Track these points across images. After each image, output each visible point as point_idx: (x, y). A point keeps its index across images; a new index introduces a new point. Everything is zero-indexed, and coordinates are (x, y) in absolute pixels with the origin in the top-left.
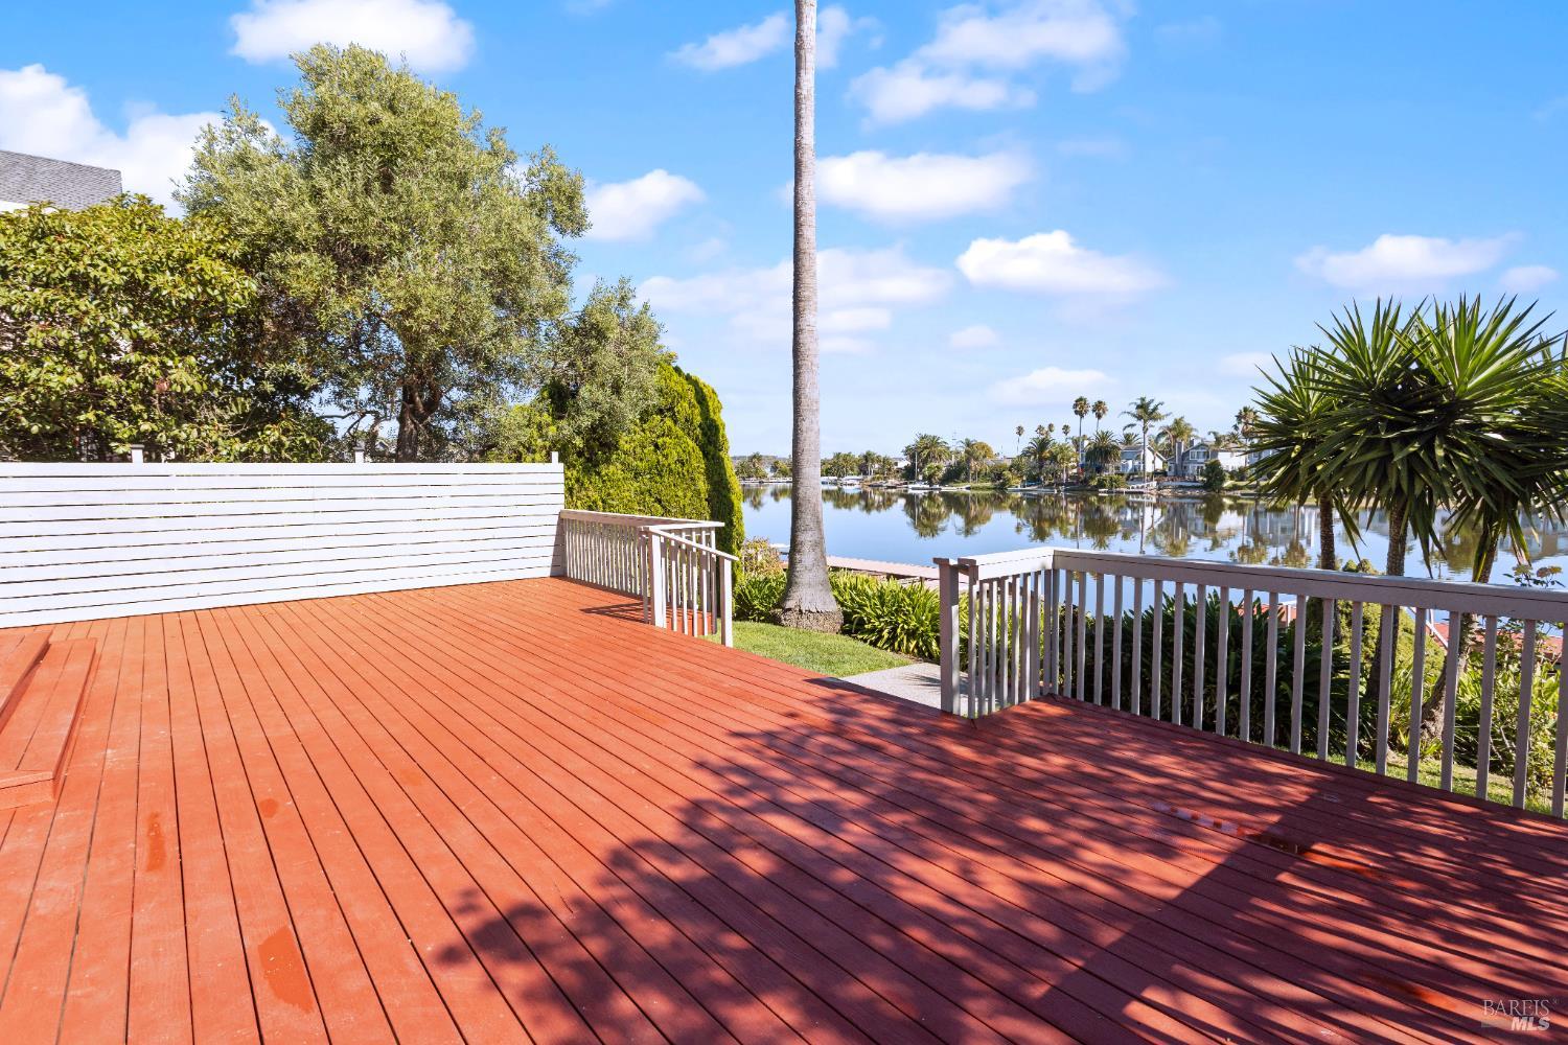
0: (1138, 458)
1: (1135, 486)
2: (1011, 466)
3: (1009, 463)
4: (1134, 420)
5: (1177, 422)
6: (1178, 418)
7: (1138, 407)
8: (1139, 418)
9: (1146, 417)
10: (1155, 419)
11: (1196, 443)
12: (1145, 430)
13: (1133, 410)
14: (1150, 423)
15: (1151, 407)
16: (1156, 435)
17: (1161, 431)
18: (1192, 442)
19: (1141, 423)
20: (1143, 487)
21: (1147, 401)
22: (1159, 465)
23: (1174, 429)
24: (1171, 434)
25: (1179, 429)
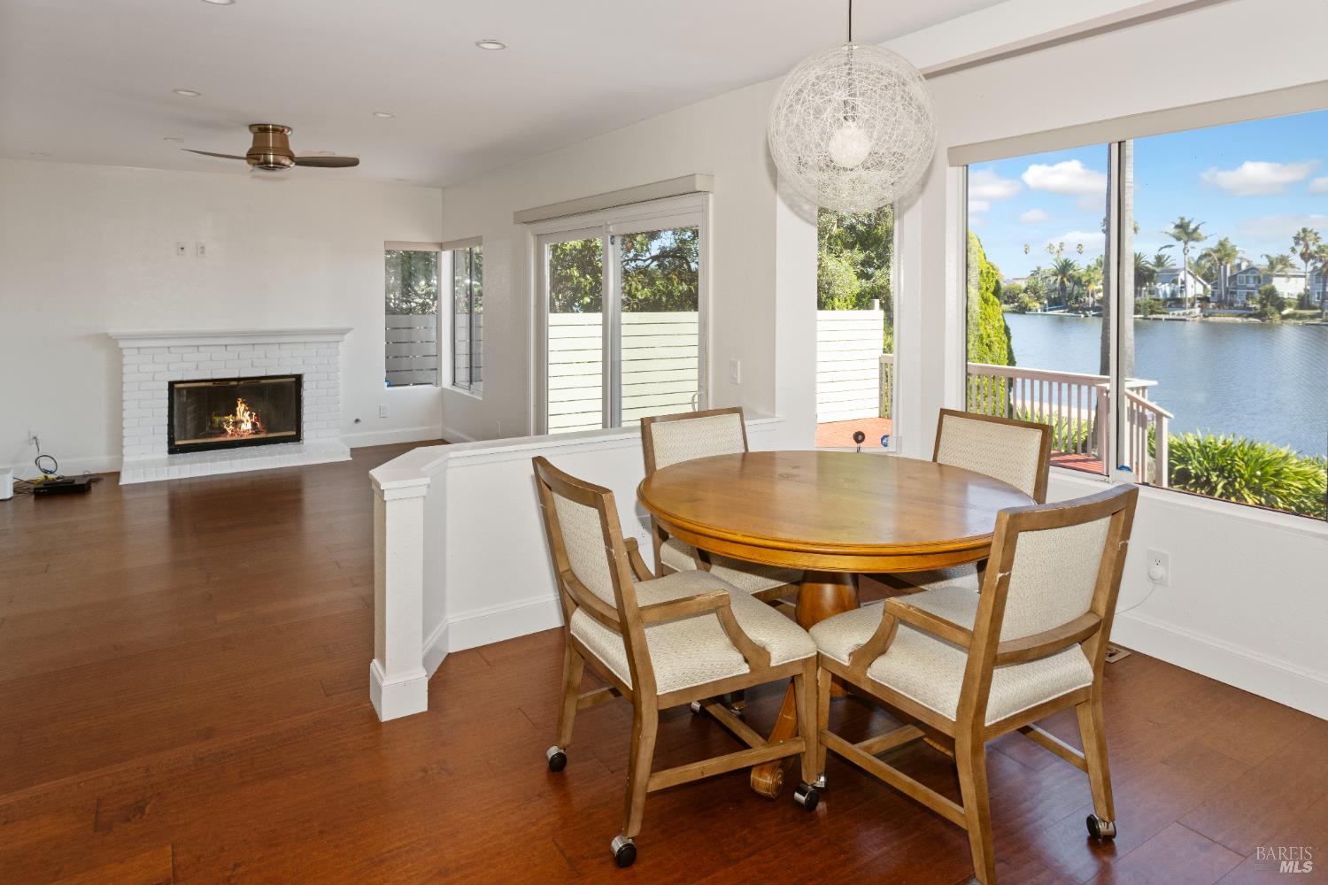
0: (1175, 282)
1: (1176, 312)
2: (1027, 289)
3: (1024, 285)
4: (1173, 241)
5: (1222, 244)
6: (1222, 239)
7: (1177, 227)
8: (1179, 239)
9: (1185, 238)
10: (1197, 240)
11: (1244, 267)
12: (1185, 251)
13: (1172, 230)
14: (1191, 244)
15: (1192, 226)
16: (1196, 258)
17: (1204, 252)
18: (1239, 266)
19: (1181, 244)
20: (1184, 314)
21: (1186, 220)
22: (1200, 290)
23: (1219, 251)
24: (1215, 256)
25: (1224, 251)
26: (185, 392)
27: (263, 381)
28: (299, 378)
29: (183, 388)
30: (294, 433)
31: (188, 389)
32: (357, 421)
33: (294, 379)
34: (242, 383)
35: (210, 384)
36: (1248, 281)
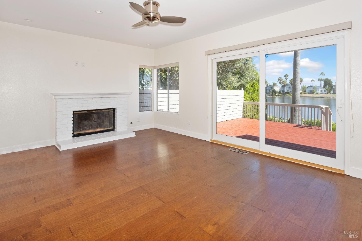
26: (77, 115)
27: (104, 111)
28: (114, 109)
29: (76, 114)
30: (113, 128)
31: (78, 114)
32: (131, 123)
33: (113, 110)
34: (96, 111)
35: (86, 112)
36: (269, 88)
